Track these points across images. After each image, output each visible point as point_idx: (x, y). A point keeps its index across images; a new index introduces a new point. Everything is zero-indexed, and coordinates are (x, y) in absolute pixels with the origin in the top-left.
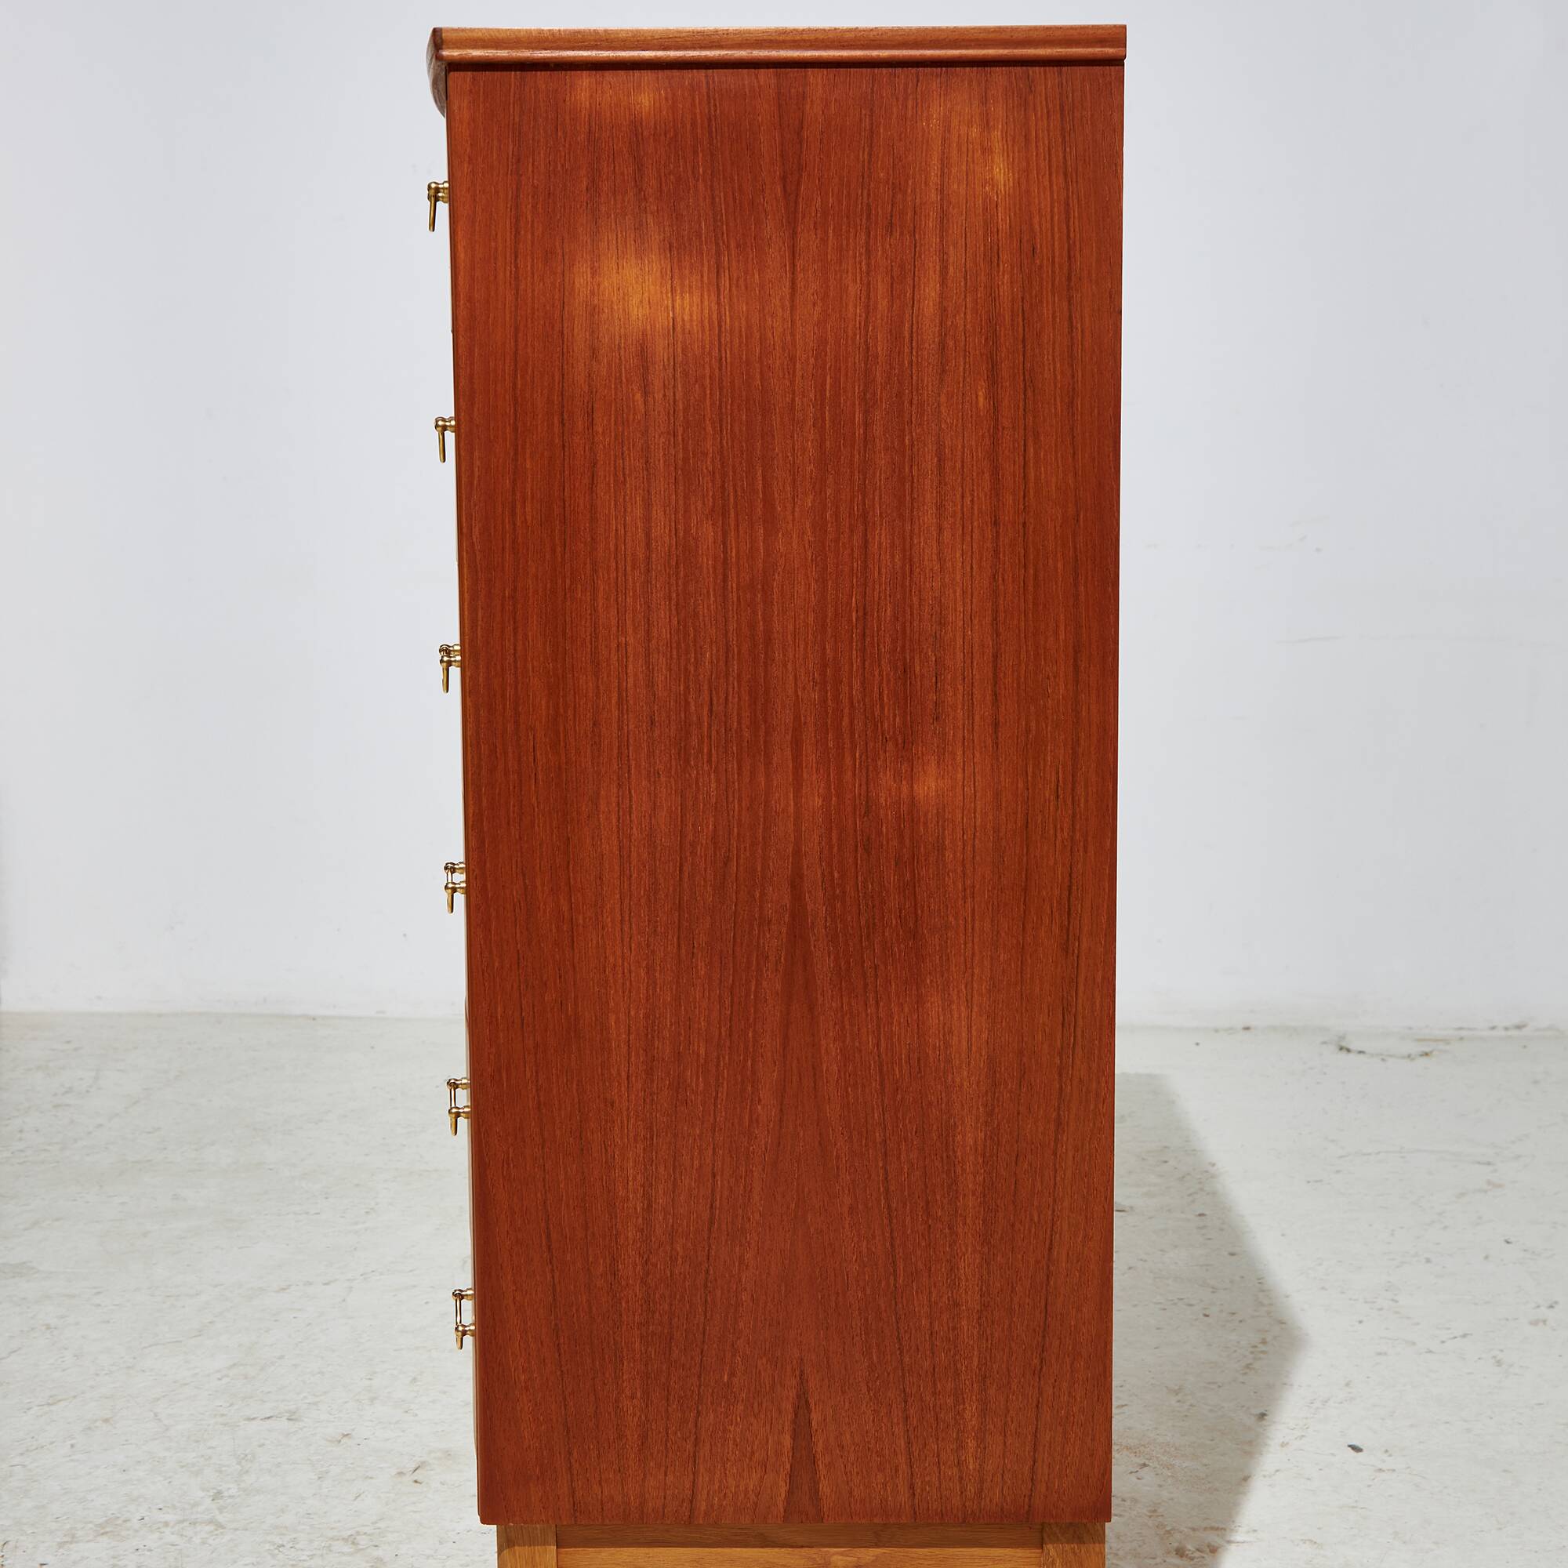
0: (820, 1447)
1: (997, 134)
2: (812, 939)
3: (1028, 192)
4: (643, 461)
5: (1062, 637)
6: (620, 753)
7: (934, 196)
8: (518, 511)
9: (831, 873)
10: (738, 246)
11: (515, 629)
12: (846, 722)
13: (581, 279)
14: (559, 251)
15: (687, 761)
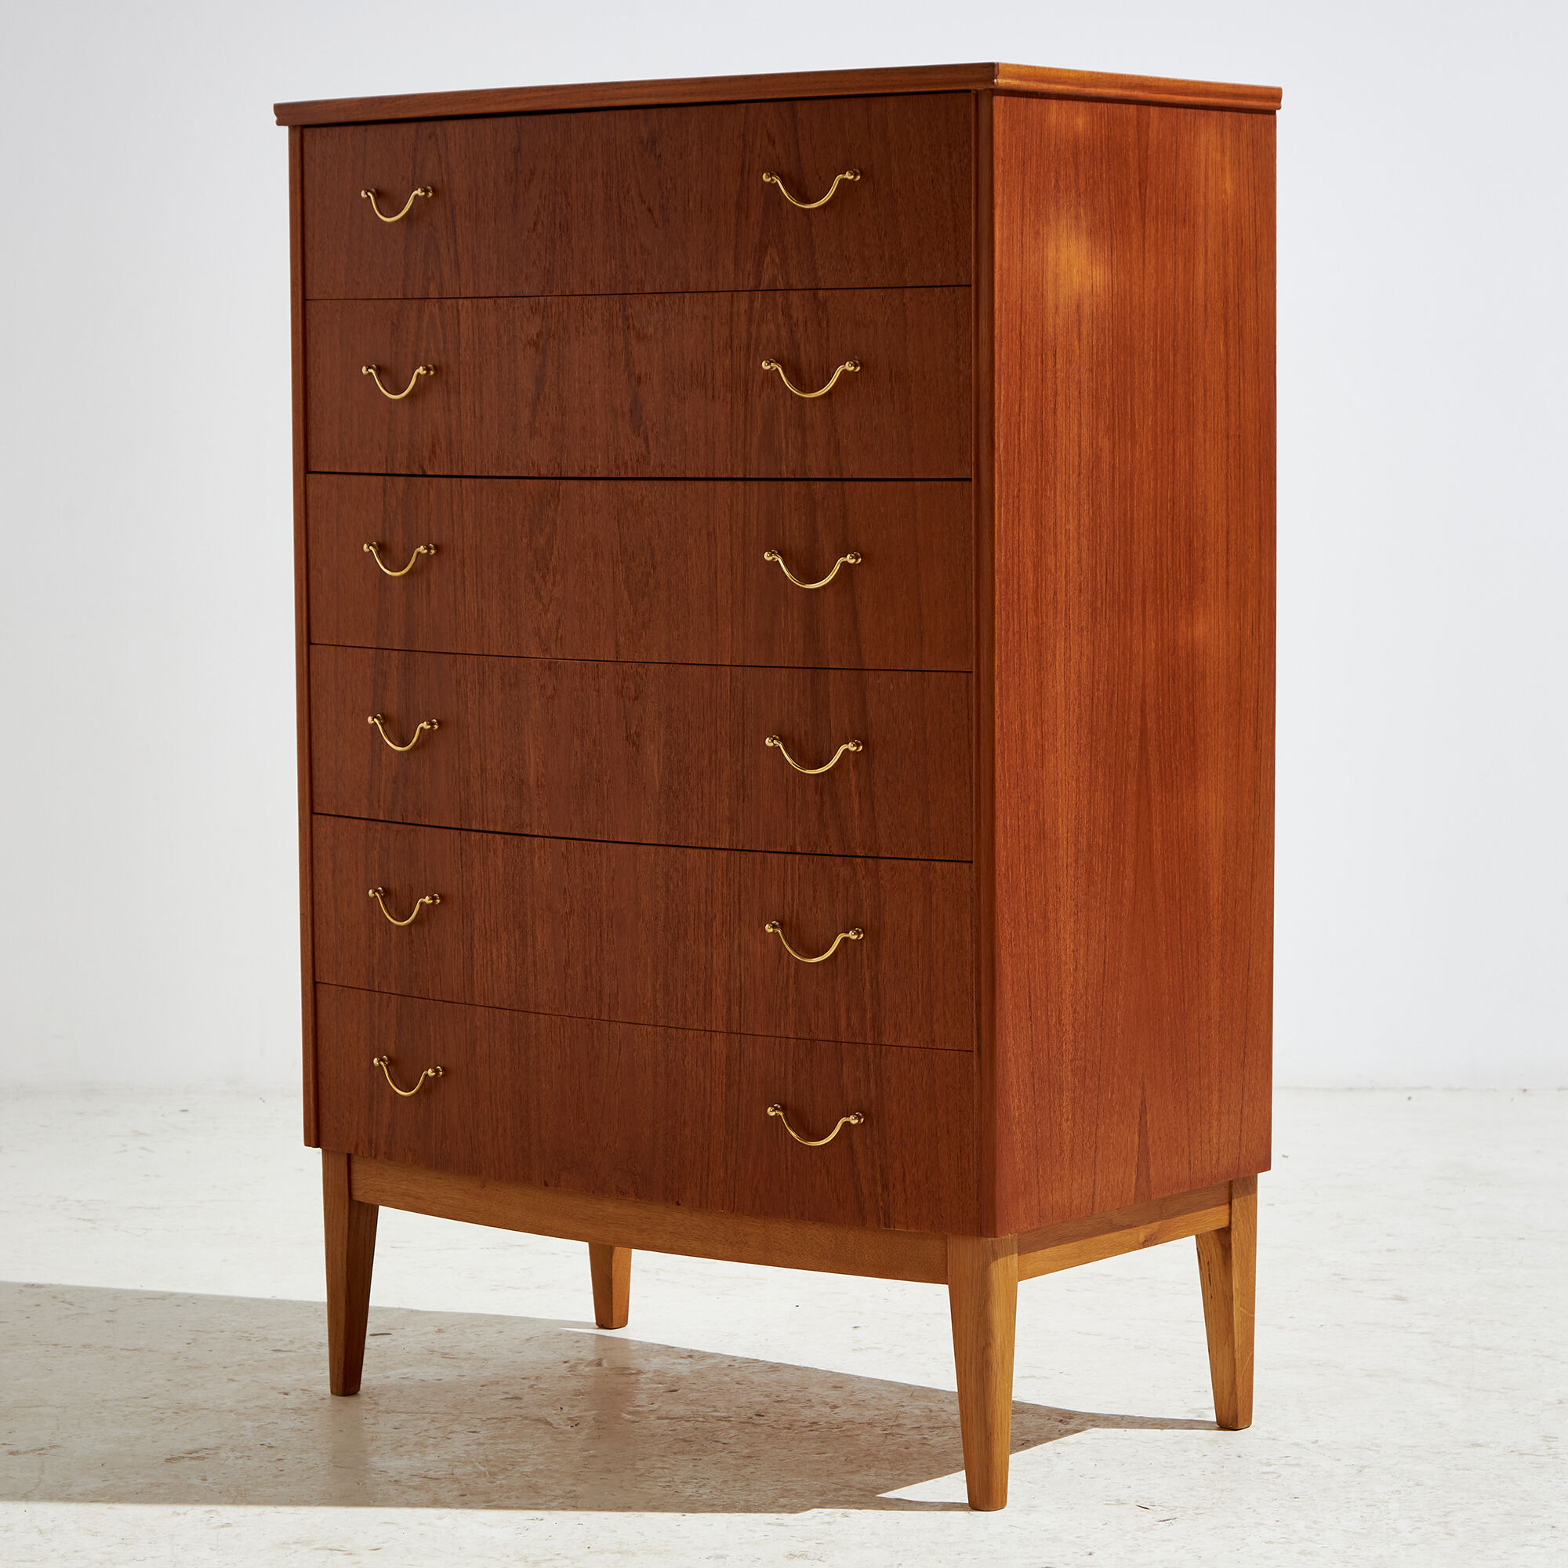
0: (1150, 1142)
1: (1227, 159)
2: (1150, 749)
3: (1240, 199)
4: (1078, 392)
5: (1254, 518)
6: (1066, 614)
7: (1202, 201)
8: (1022, 429)
9: (1158, 699)
10: (1120, 232)
11: (1019, 520)
12: (1165, 586)
13: (1051, 254)
14: (1042, 233)
15: (1096, 619)
